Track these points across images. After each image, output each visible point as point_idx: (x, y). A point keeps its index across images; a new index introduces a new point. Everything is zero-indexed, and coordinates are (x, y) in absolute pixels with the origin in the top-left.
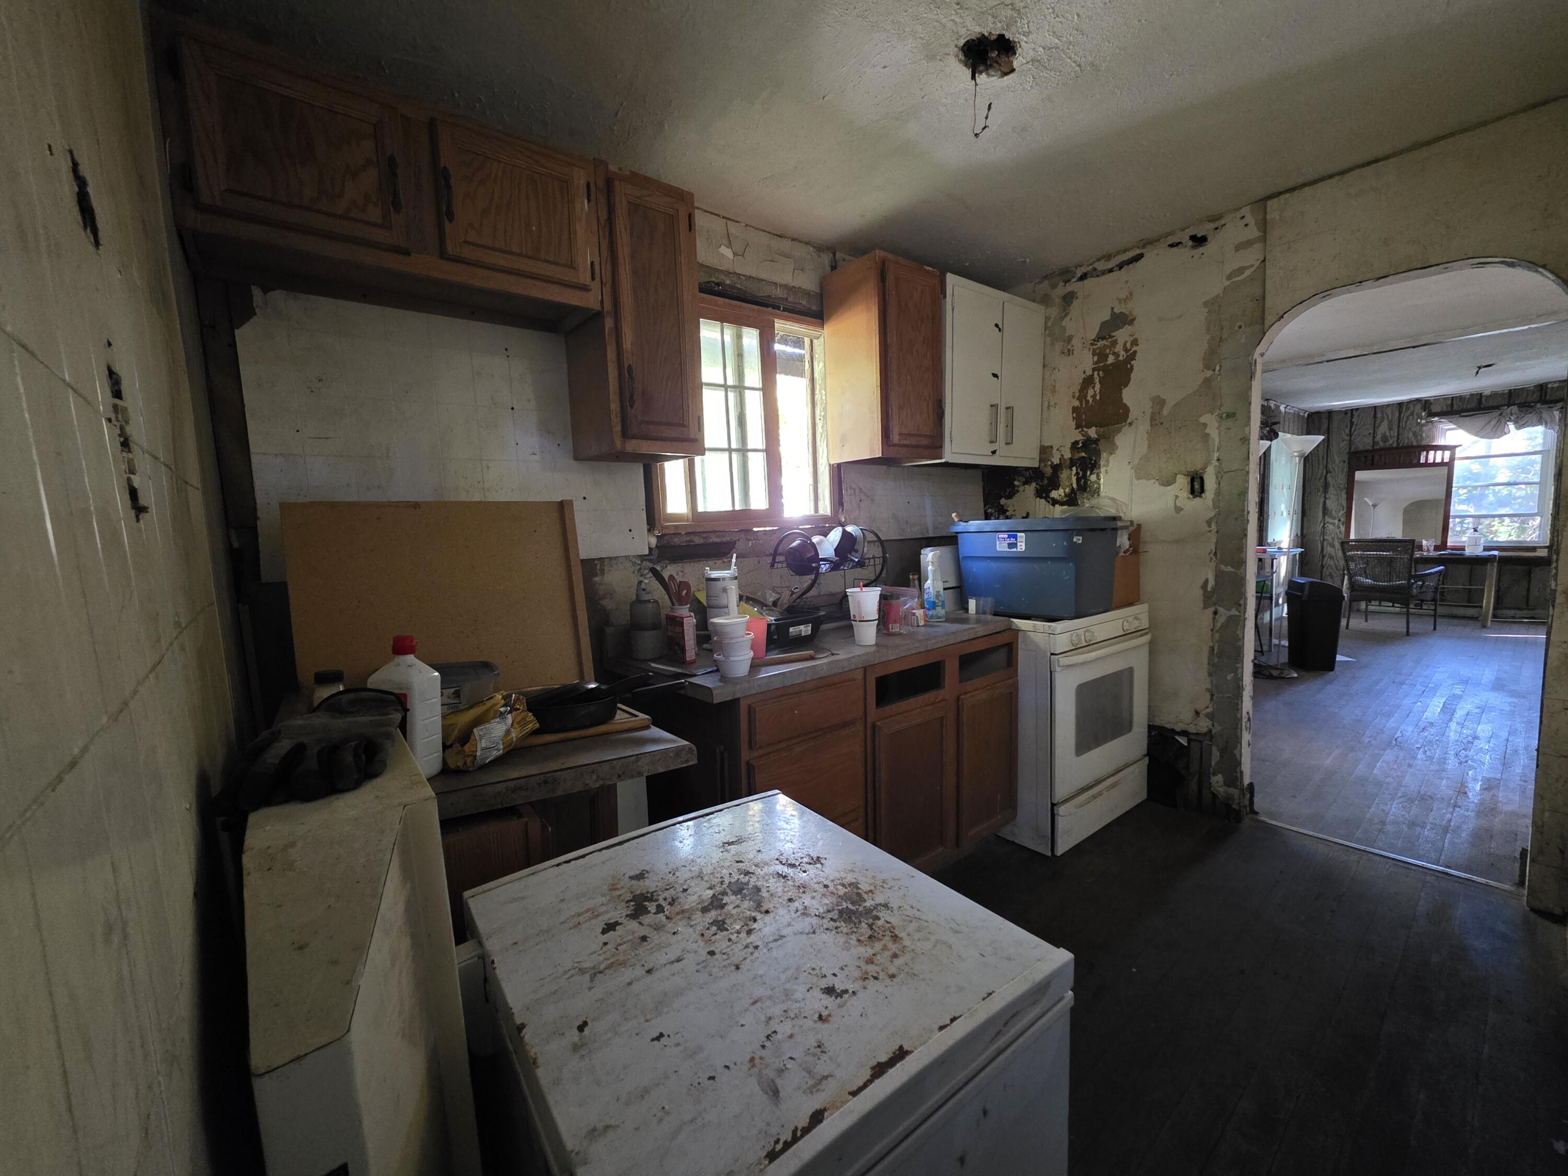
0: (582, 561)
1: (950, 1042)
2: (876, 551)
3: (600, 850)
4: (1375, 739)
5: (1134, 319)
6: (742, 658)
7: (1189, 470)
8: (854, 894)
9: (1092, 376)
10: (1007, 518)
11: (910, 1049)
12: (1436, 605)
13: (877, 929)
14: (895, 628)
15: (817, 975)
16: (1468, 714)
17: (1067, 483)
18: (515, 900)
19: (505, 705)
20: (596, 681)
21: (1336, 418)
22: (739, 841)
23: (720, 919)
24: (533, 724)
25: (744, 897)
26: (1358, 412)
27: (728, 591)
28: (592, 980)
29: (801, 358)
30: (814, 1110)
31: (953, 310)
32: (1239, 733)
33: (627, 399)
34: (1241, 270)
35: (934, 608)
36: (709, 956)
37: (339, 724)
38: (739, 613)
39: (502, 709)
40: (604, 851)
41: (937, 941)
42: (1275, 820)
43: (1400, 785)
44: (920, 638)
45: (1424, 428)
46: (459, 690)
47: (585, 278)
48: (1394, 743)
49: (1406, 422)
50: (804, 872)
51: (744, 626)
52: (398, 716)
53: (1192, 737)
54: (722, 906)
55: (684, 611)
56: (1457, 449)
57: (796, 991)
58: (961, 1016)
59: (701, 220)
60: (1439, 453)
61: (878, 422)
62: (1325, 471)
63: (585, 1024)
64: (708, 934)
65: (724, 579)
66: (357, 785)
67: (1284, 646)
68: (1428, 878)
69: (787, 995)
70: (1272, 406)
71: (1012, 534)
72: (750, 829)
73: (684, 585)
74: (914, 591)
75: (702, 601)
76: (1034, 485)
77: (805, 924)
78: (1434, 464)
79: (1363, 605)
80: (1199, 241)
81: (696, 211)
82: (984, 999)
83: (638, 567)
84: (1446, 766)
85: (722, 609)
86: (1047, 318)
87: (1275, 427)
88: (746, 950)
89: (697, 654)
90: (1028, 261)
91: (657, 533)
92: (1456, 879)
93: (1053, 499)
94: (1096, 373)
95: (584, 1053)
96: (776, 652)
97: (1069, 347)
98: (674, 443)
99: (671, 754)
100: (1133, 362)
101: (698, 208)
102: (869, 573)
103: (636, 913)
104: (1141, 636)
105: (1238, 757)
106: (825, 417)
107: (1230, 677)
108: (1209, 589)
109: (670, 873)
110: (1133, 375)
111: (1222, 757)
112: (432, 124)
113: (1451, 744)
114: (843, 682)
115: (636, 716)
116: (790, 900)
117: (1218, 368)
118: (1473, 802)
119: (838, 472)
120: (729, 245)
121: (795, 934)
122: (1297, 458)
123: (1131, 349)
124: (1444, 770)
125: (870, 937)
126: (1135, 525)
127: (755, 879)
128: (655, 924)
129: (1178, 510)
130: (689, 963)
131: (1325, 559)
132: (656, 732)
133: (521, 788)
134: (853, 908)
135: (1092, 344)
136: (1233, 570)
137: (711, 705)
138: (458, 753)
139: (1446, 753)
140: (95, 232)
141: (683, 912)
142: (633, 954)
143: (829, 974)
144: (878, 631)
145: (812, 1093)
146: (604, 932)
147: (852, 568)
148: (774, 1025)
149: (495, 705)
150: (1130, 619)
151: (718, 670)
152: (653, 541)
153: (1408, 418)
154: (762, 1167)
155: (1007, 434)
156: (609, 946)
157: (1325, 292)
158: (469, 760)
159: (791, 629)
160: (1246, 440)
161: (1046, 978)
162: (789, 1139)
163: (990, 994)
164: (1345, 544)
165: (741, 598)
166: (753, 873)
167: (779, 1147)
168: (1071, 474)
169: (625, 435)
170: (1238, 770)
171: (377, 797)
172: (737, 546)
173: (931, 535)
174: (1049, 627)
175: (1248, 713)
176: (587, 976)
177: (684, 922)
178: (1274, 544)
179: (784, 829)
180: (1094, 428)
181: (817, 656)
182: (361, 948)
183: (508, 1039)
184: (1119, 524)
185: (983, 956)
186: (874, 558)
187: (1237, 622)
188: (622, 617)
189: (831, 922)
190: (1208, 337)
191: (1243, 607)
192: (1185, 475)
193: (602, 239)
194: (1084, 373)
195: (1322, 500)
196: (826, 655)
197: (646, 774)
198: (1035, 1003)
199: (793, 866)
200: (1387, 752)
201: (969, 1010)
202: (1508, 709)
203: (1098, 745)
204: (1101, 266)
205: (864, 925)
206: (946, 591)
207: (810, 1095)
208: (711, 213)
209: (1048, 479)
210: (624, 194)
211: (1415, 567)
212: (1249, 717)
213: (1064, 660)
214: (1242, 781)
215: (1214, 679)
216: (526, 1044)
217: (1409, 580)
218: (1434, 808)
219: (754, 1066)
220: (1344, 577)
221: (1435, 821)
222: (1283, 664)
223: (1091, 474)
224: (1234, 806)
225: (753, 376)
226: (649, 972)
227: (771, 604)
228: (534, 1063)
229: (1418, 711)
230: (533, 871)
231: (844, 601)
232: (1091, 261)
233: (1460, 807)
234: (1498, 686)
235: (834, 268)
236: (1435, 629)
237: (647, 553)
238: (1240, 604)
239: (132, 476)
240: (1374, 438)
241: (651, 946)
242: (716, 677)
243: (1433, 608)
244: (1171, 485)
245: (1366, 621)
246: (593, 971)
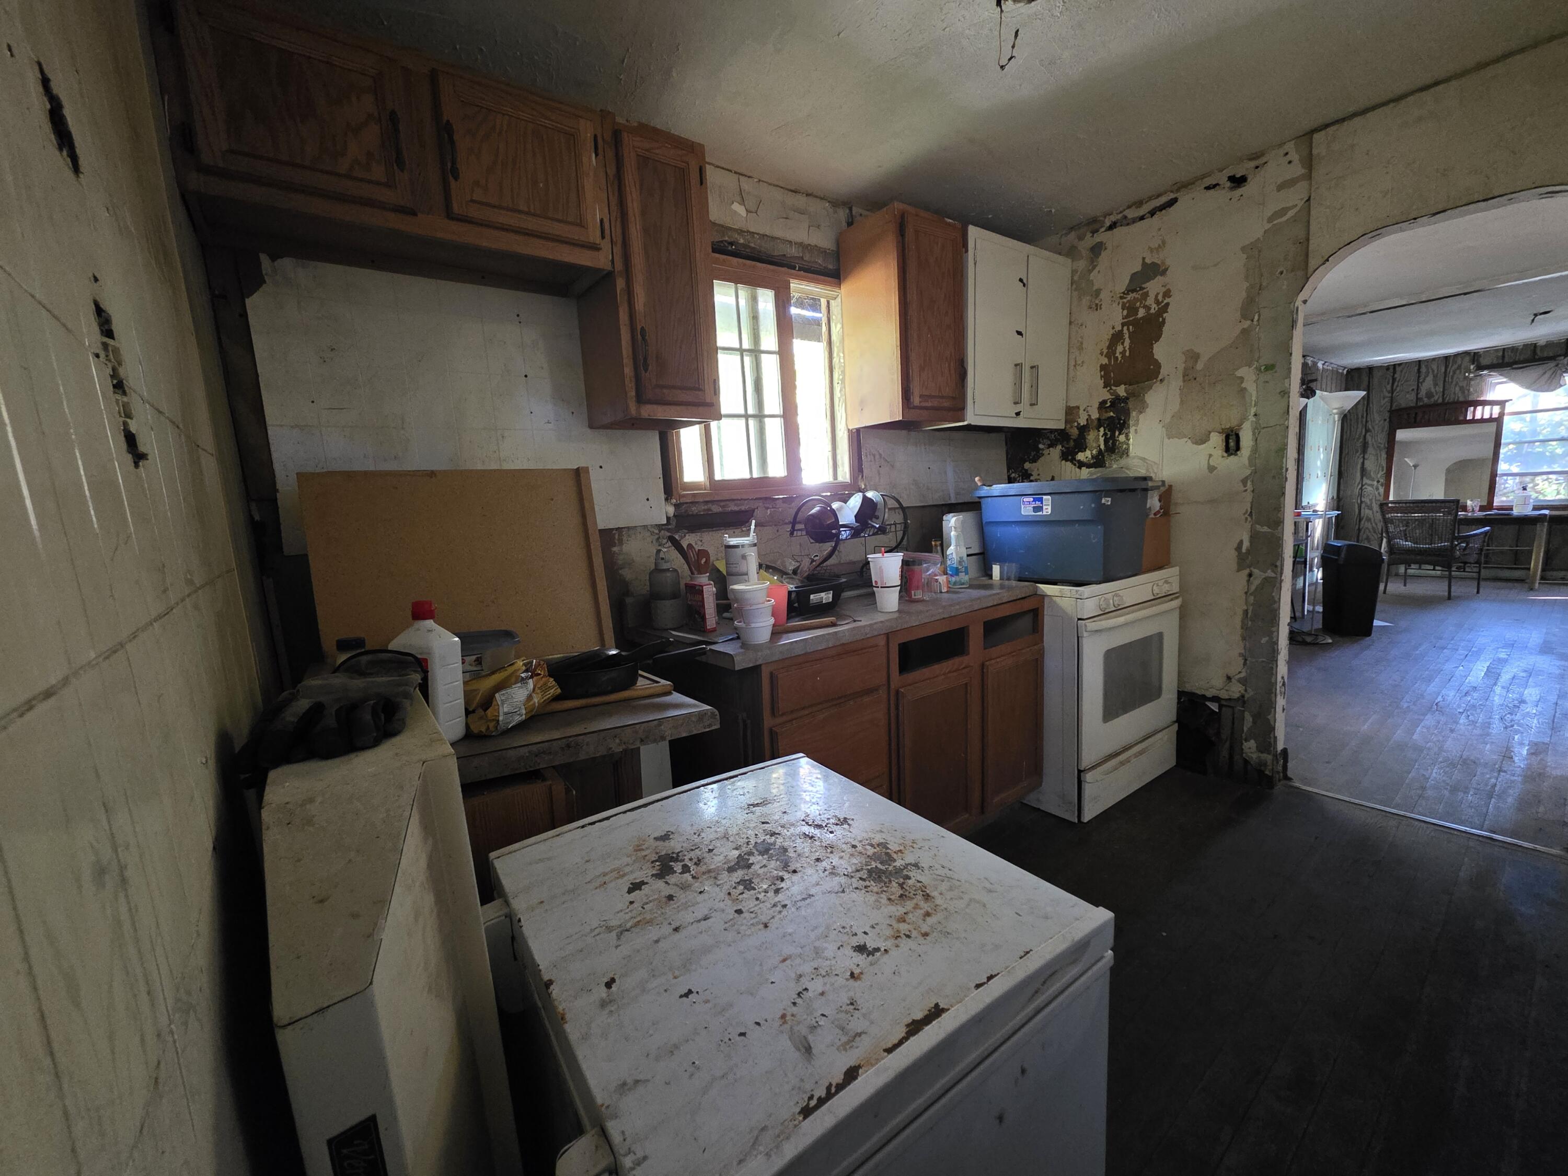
0: (600, 530)
1: (988, 1000)
2: (898, 518)
3: (625, 812)
4: (1414, 704)
5: (1166, 270)
6: (761, 625)
7: (1223, 427)
8: (884, 854)
9: (1121, 331)
10: (1032, 481)
11: (946, 1007)
12: (1480, 567)
13: (908, 888)
14: (918, 594)
15: (847, 933)
16: (1514, 677)
17: (1094, 445)
18: (541, 860)
19: (526, 671)
20: (617, 648)
21: (1377, 375)
22: (764, 803)
23: (746, 878)
24: (555, 690)
25: (770, 858)
26: (1401, 367)
27: (748, 558)
28: (619, 938)
29: (818, 323)
30: (848, 1066)
31: (975, 264)
32: (1274, 699)
33: (640, 363)
34: (1284, 211)
35: (957, 574)
36: (736, 915)
37: (357, 684)
38: (758, 580)
39: (523, 675)
40: (628, 813)
41: (971, 900)
42: (1309, 786)
43: (1441, 749)
44: (944, 604)
45: (1472, 383)
46: (480, 657)
47: (594, 236)
48: (1435, 707)
49: (1452, 378)
50: (832, 832)
51: (764, 593)
52: (417, 678)
53: (1224, 703)
54: (749, 866)
55: (703, 579)
56: (1507, 403)
57: (826, 948)
58: (998, 974)
59: (712, 175)
60: (1488, 408)
61: (898, 384)
62: (1364, 431)
63: (613, 980)
64: (735, 893)
65: (743, 546)
66: (376, 743)
67: (1318, 612)
68: (1471, 844)
69: (817, 953)
70: (1310, 362)
71: (1038, 497)
72: (774, 791)
73: (703, 553)
74: (937, 556)
75: (721, 570)
76: (1059, 447)
77: (834, 883)
78: (1482, 421)
79: (1402, 569)
80: (1238, 181)
81: (707, 165)
82: (1021, 958)
83: (657, 536)
84: (1490, 731)
85: (742, 576)
86: (1074, 272)
87: (1313, 385)
88: (774, 909)
89: (717, 623)
90: (1053, 211)
91: (674, 501)
92: (1501, 844)
93: (1079, 461)
94: (1125, 328)
95: (613, 1009)
96: (797, 619)
97: (1097, 302)
98: (689, 407)
99: (694, 719)
100: (1165, 315)
101: (709, 164)
102: (890, 539)
103: (662, 872)
104: (1172, 600)
105: (1272, 723)
106: (843, 381)
107: (1264, 640)
108: (1244, 550)
109: (695, 834)
110: (1166, 329)
111: (1254, 722)
112: (433, 77)
113: (1495, 709)
114: (865, 648)
115: (657, 682)
116: (818, 860)
117: (1256, 318)
118: (1520, 767)
119: (857, 437)
120: (742, 202)
121: (824, 893)
122: (1336, 416)
123: (1162, 302)
124: (1488, 734)
125: (901, 896)
126: (1167, 486)
127: (782, 840)
128: (681, 883)
129: (1211, 469)
130: (716, 922)
131: (1362, 522)
132: (677, 697)
133: (544, 752)
134: (883, 868)
135: (1121, 298)
136: (1269, 530)
137: (733, 672)
138: (481, 718)
139: (1490, 718)
140: (74, 158)
141: (709, 871)
142: (659, 912)
143: (859, 932)
144: (900, 598)
145: (845, 1050)
146: (630, 891)
147: (874, 534)
148: (805, 982)
149: (516, 671)
150: (1160, 583)
151: (738, 638)
152: (671, 510)
153: (1454, 373)
154: (796, 1122)
155: (1031, 395)
156: (635, 905)
157: (1375, 231)
158: (492, 725)
159: (812, 597)
160: (1285, 393)
161: (1086, 936)
162: (823, 1095)
163: (1028, 953)
164: (1383, 506)
165: (760, 566)
166: (779, 834)
167: (813, 1103)
168: (1099, 435)
169: (640, 399)
170: (1272, 735)
171: (397, 754)
172: (755, 514)
173: (953, 501)
174: (1077, 591)
175: (1283, 678)
176: (614, 934)
177: (711, 881)
178: (1309, 506)
179: (809, 791)
180: (1123, 387)
181: (839, 623)
182: (382, 903)
183: (536, 996)
184: (1150, 484)
185: (1020, 915)
186: (895, 524)
187: (1274, 583)
188: (641, 587)
189: (860, 881)
190: (1246, 285)
191: (1279, 569)
192: (1220, 433)
193: (611, 198)
194: (1113, 328)
195: (1361, 460)
196: (847, 622)
197: (669, 738)
198: (1074, 962)
199: (819, 826)
200: (1426, 717)
201: (1006, 969)
202: (1557, 672)
203: (1125, 711)
204: (1131, 214)
205: (894, 884)
206: (968, 558)
207: (843, 1052)
208: (723, 168)
209: (1074, 440)
210: (632, 145)
211: (1459, 528)
212: (1284, 682)
213: (1091, 625)
214: (1275, 748)
215: (1247, 644)
216: (554, 1000)
217: (1452, 543)
218: (1478, 773)
219: (785, 1022)
220: (1382, 540)
221: (1479, 787)
222: (1316, 630)
223: (1120, 434)
224: (1267, 772)
225: (769, 340)
226: (676, 930)
227: (791, 572)
228: (562, 1019)
229: (1461, 675)
230: (558, 833)
231: (864, 569)
232: (1121, 209)
233: (1505, 772)
234: (1546, 649)
235: (850, 224)
236: (1478, 592)
237: (665, 522)
238: (1276, 564)
239: (128, 420)
240: (1417, 394)
241: (677, 904)
242: (737, 644)
243: (1476, 570)
244: (1205, 443)
245: (1405, 585)
246: (620, 929)
